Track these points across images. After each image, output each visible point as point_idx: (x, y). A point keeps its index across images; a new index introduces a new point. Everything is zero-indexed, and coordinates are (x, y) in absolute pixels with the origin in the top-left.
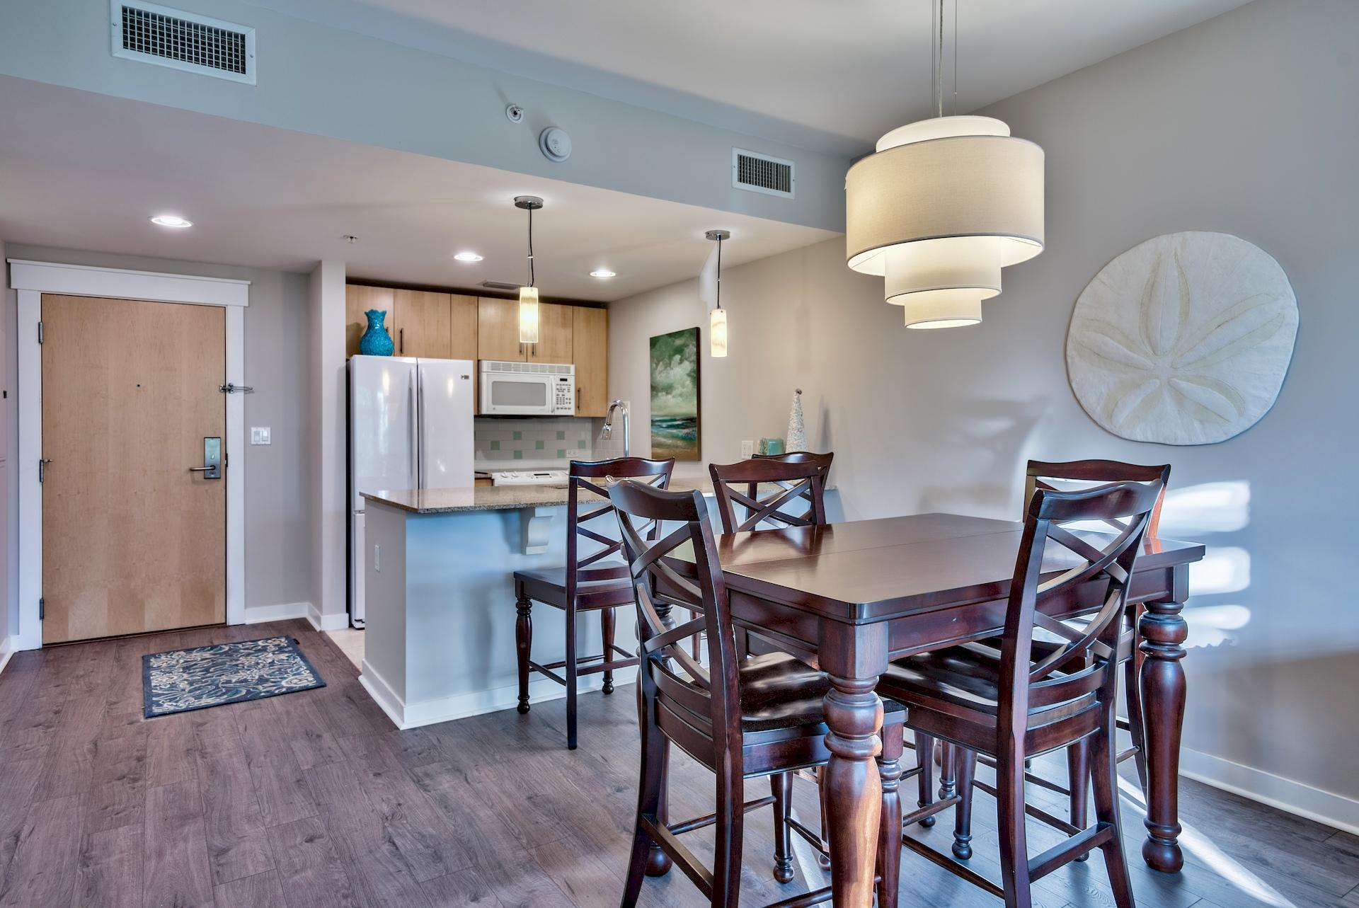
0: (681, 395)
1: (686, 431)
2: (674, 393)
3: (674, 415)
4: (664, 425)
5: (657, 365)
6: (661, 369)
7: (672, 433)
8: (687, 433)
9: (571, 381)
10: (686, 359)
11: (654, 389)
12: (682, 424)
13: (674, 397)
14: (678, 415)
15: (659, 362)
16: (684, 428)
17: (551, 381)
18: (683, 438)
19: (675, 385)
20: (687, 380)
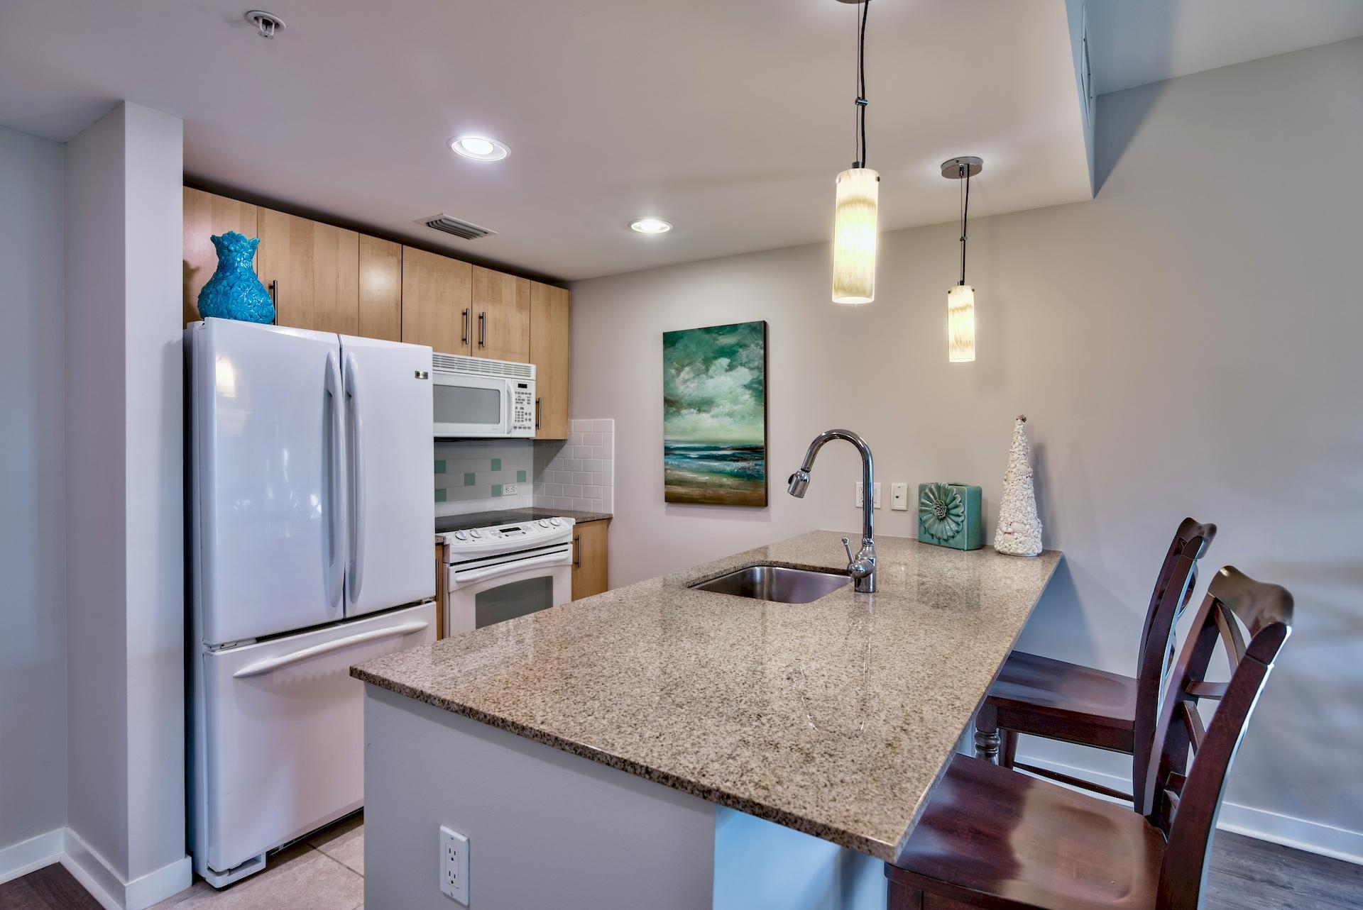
0: (730, 415)
1: (741, 464)
2: (715, 411)
3: (717, 442)
4: (693, 454)
5: (679, 371)
6: (687, 377)
7: (710, 466)
8: (742, 468)
9: (532, 388)
10: (742, 365)
11: (671, 404)
12: (733, 455)
13: (713, 416)
14: (725, 443)
15: (683, 367)
16: (738, 461)
17: (508, 385)
18: (733, 475)
19: (718, 400)
20: (744, 394)
